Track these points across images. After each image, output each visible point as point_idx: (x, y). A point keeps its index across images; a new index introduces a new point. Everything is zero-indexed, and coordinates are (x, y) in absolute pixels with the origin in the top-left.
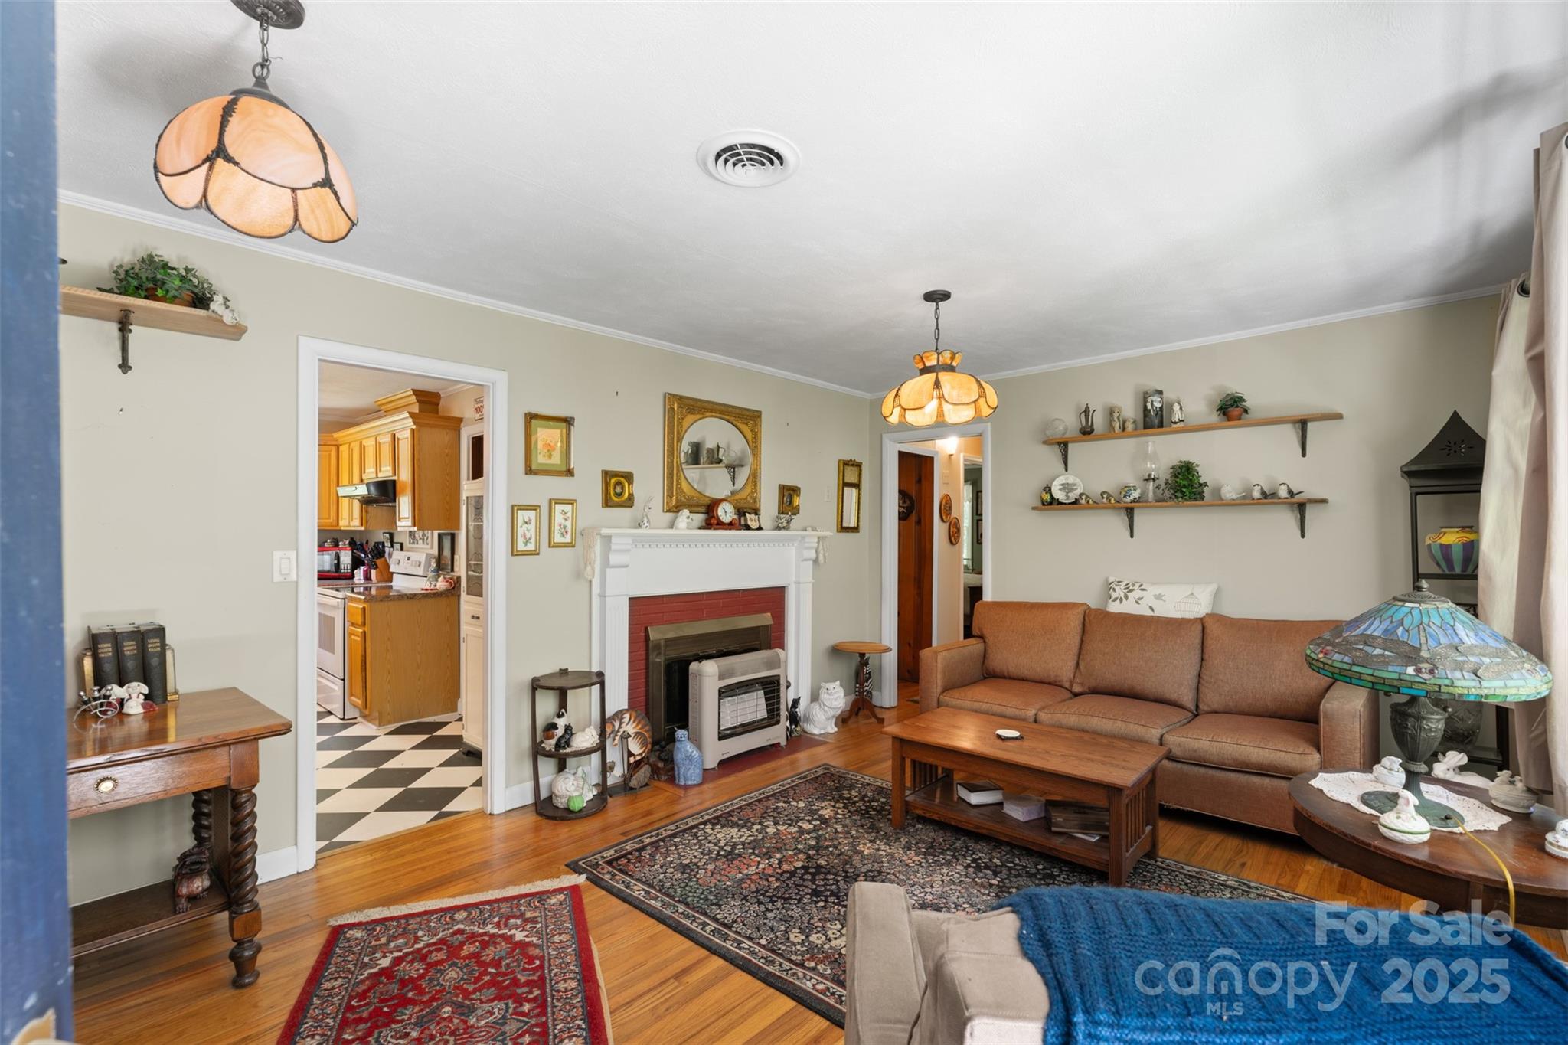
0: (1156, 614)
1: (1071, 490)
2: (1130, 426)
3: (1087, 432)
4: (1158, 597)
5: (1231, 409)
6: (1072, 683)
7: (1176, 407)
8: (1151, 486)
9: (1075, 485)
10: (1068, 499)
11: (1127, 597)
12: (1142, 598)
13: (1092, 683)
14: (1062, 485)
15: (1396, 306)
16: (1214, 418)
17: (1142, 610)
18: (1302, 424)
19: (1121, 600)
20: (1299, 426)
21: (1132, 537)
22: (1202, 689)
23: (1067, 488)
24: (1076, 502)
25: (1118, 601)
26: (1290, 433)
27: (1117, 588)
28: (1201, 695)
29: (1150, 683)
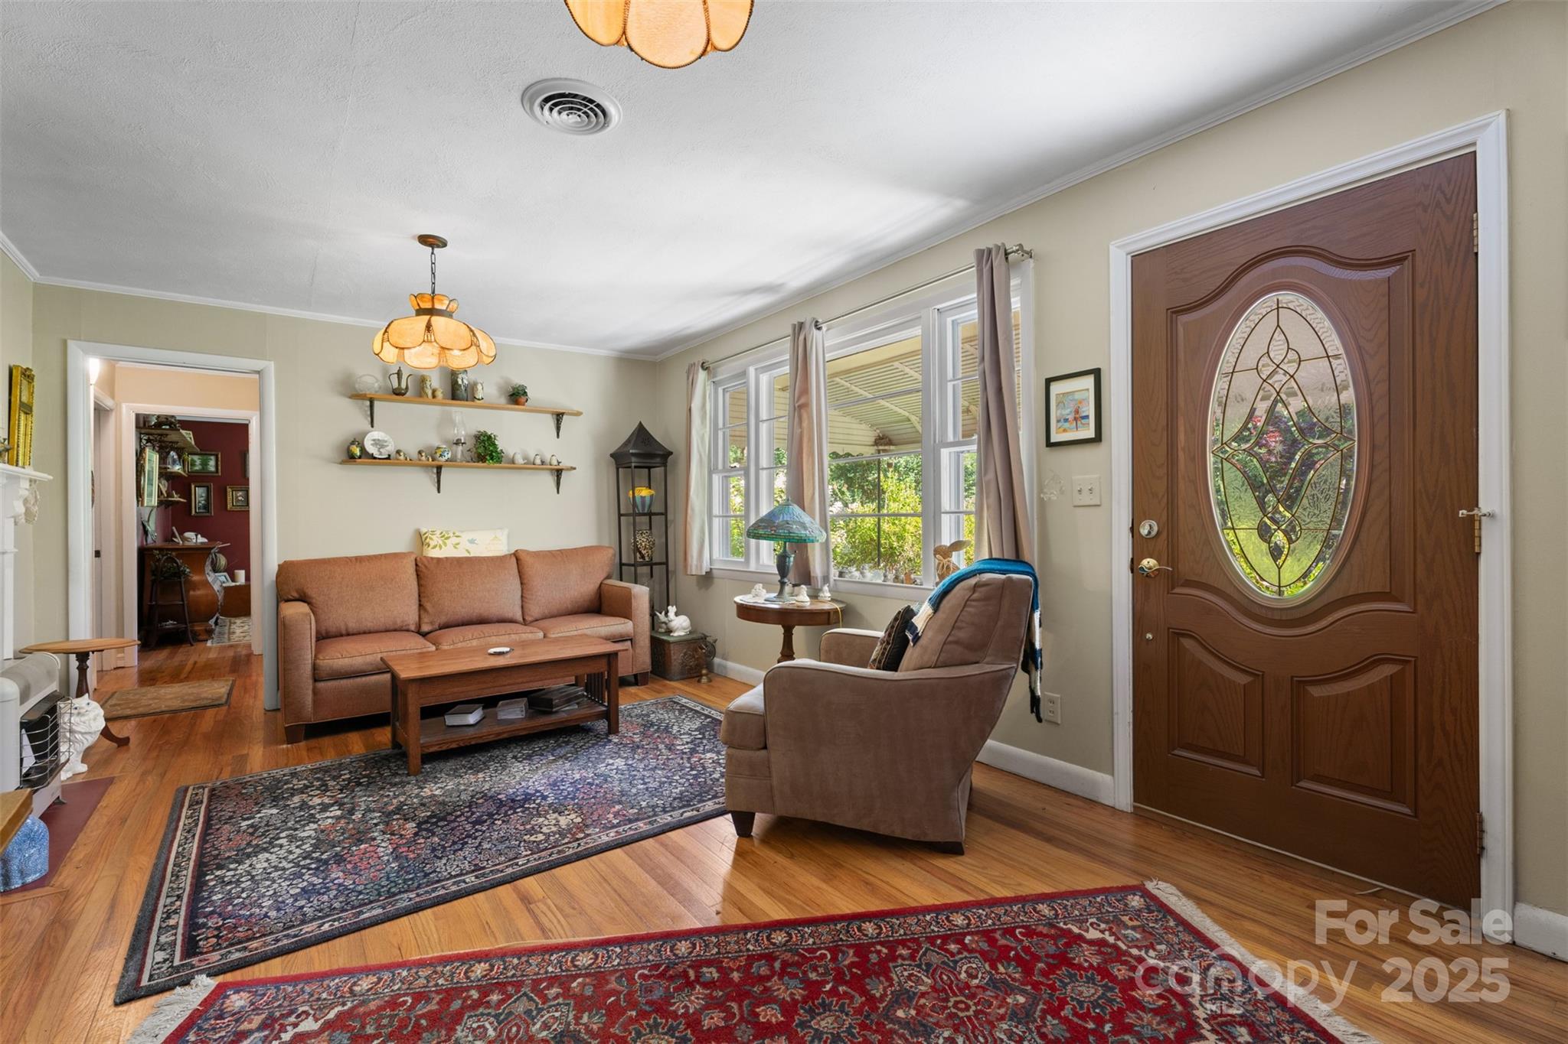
0: (472, 555)
1: (382, 447)
2: (439, 394)
3: (398, 393)
4: (472, 541)
5: (517, 396)
6: (419, 626)
7: (479, 387)
8: (460, 448)
9: (386, 442)
10: (381, 454)
11: (445, 544)
12: (458, 544)
13: (443, 619)
14: (374, 440)
15: (603, 352)
16: (503, 401)
17: (460, 553)
18: (559, 417)
19: (441, 547)
20: (555, 416)
21: (439, 492)
22: (526, 605)
23: (377, 443)
24: (389, 458)
25: (438, 548)
26: (550, 422)
27: (434, 537)
28: (525, 610)
29: (494, 610)
